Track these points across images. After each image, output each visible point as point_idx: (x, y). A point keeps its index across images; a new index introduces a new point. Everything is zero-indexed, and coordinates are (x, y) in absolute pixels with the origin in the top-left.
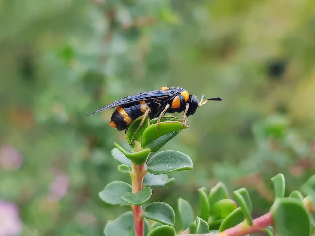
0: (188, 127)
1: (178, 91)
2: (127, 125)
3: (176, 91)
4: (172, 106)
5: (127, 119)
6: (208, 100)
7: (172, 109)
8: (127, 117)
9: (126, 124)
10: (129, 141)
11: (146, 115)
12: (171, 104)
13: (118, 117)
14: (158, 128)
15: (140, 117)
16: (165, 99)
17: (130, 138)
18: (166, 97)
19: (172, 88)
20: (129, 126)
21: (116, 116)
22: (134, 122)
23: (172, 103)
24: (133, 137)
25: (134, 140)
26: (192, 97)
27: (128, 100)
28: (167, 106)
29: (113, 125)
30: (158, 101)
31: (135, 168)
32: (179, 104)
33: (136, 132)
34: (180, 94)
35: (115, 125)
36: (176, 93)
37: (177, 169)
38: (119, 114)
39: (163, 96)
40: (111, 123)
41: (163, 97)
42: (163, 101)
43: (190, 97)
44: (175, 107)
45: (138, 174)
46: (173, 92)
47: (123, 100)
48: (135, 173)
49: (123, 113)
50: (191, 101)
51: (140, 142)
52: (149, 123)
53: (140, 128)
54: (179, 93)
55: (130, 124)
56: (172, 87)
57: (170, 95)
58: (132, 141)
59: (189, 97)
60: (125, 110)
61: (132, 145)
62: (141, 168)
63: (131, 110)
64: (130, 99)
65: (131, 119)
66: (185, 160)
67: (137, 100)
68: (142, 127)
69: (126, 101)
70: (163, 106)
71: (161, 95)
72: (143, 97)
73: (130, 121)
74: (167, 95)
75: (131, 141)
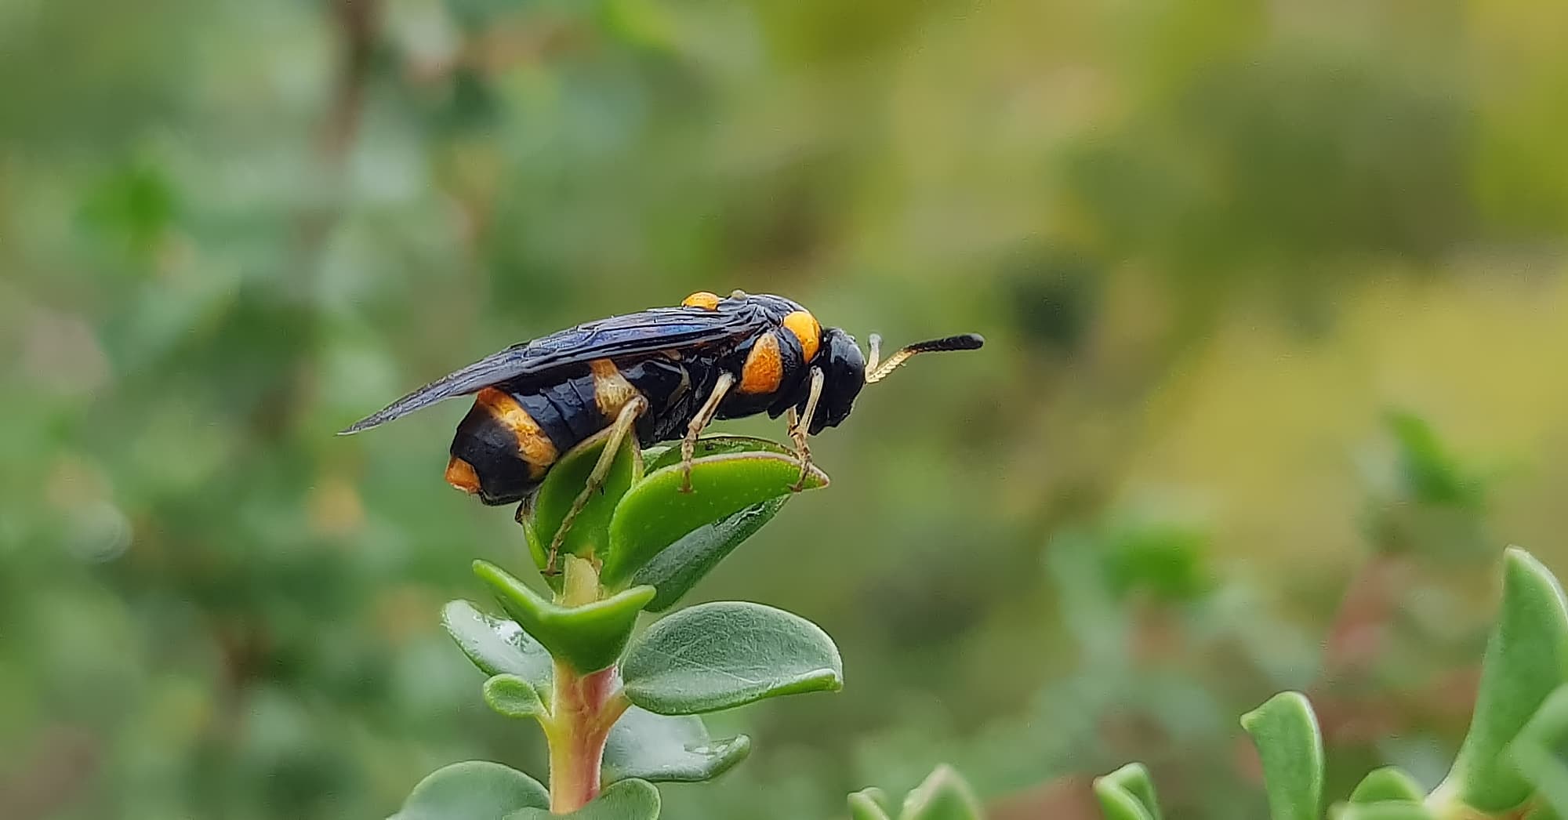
0: (825, 483)
1: (769, 312)
2: (532, 477)
3: (761, 308)
4: (743, 382)
5: (534, 447)
6: (910, 349)
7: (744, 395)
8: (534, 438)
9: (529, 473)
10: (540, 556)
11: (625, 428)
12: (738, 374)
13: (489, 440)
14: (686, 489)
15: (594, 437)
16: (710, 350)
17: (545, 540)
18: (714, 337)
19: (736, 299)
20: (540, 480)
21: (477, 435)
22: (564, 461)
23: (742, 366)
24: (557, 535)
25: (562, 551)
26: (834, 339)
27: (534, 354)
28: (723, 384)
29: (465, 479)
30: (677, 357)
31: (569, 692)
32: (779, 371)
33: (571, 514)
34: (777, 323)
35: (475, 475)
36: (759, 321)
37: (777, 685)
38: (495, 425)
39: (699, 334)
40: (451, 466)
41: (701, 340)
42: (698, 359)
43: (825, 339)
44: (756, 388)
45: (584, 718)
46: (746, 317)
47: (509, 355)
48: (566, 715)
49: (514, 417)
50: (832, 360)
51: (590, 560)
52: (636, 468)
53: (590, 493)
54: (773, 321)
55: (547, 473)
56: (738, 293)
57: (736, 329)
58: (553, 554)
59: (821, 339)
60: (524, 406)
61: (554, 578)
62: (594, 690)
63: (554, 404)
64: (545, 354)
65: (551, 447)
66: (804, 646)
67: (578, 357)
68: (600, 487)
69: (526, 364)
70: (699, 382)
71: (691, 330)
72: (606, 342)
73: (548, 460)
74: (718, 331)
75: (547, 557)
